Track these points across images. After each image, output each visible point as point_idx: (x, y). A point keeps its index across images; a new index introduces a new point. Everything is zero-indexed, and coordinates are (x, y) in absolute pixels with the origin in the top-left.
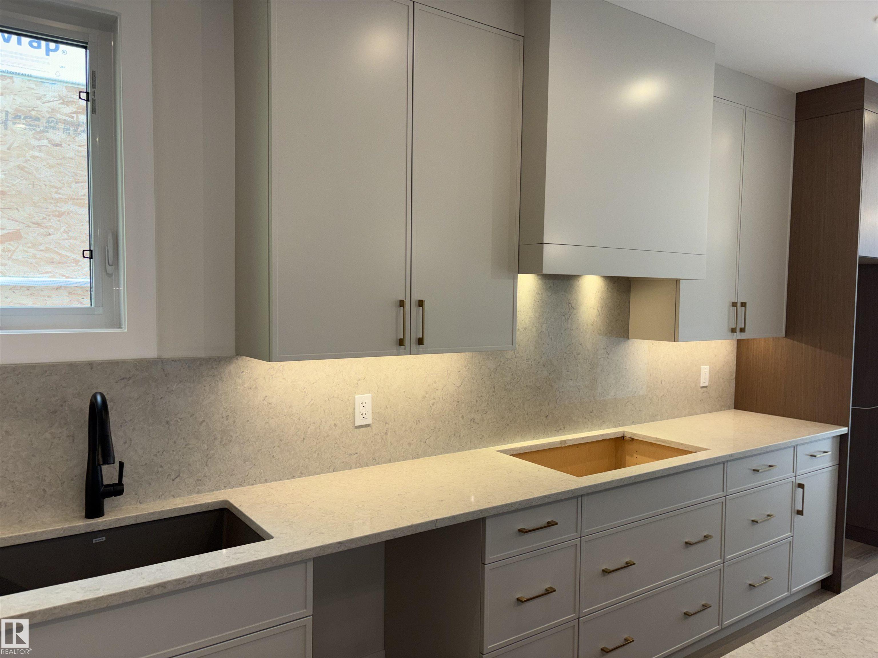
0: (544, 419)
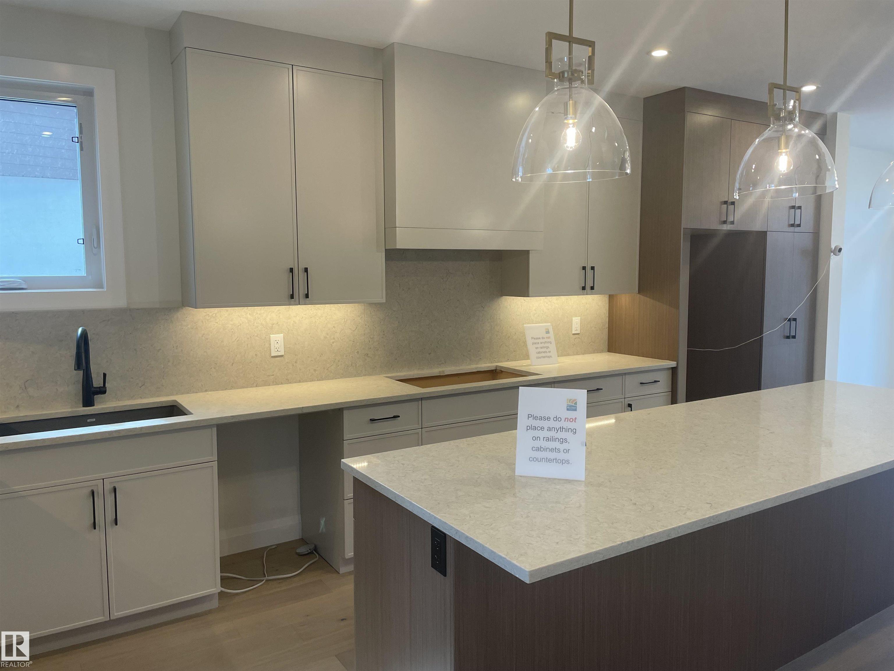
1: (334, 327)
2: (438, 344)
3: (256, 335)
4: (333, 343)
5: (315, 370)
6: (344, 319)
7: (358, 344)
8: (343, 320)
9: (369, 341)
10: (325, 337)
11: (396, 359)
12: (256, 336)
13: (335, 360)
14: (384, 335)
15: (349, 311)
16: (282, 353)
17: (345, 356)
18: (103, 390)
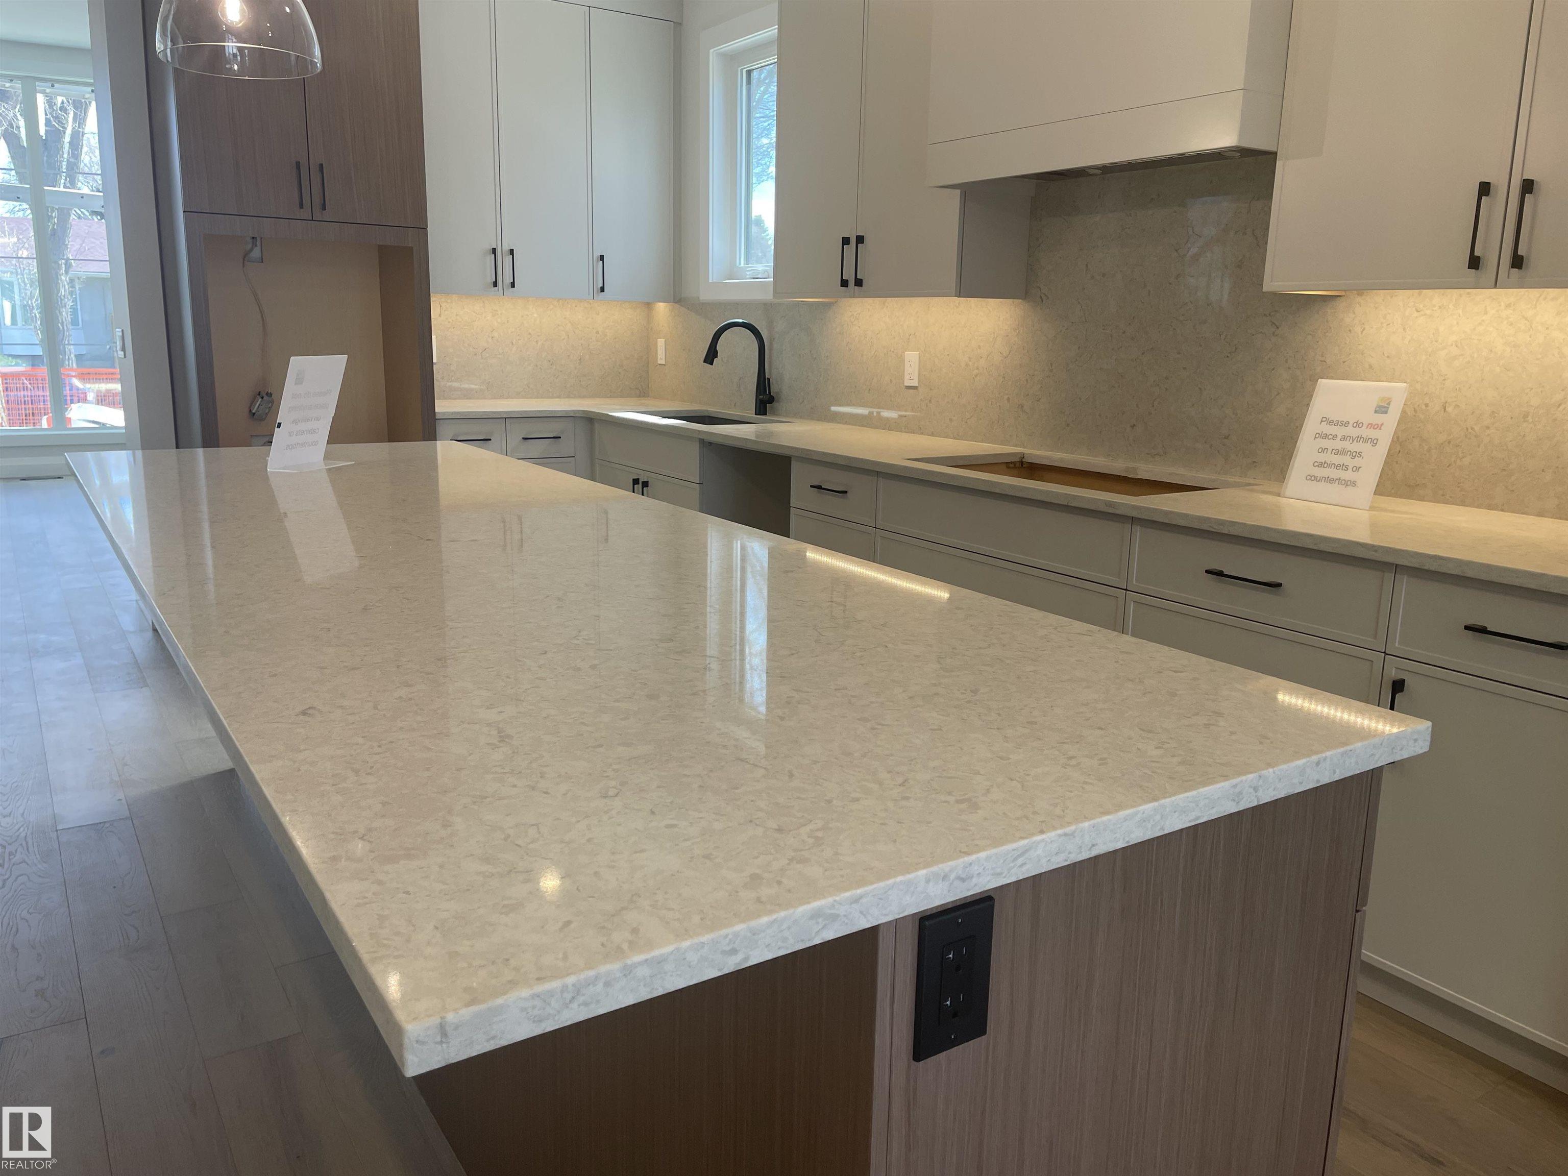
1: (979, 347)
2: (1153, 406)
3: (892, 350)
4: (976, 376)
5: (951, 420)
6: (994, 333)
7: (1010, 383)
8: (992, 336)
9: (1027, 380)
10: (967, 365)
11: (1068, 425)
12: (893, 352)
13: (977, 407)
14: (1051, 371)
15: (1001, 319)
16: (915, 383)
17: (990, 403)
18: (771, 400)
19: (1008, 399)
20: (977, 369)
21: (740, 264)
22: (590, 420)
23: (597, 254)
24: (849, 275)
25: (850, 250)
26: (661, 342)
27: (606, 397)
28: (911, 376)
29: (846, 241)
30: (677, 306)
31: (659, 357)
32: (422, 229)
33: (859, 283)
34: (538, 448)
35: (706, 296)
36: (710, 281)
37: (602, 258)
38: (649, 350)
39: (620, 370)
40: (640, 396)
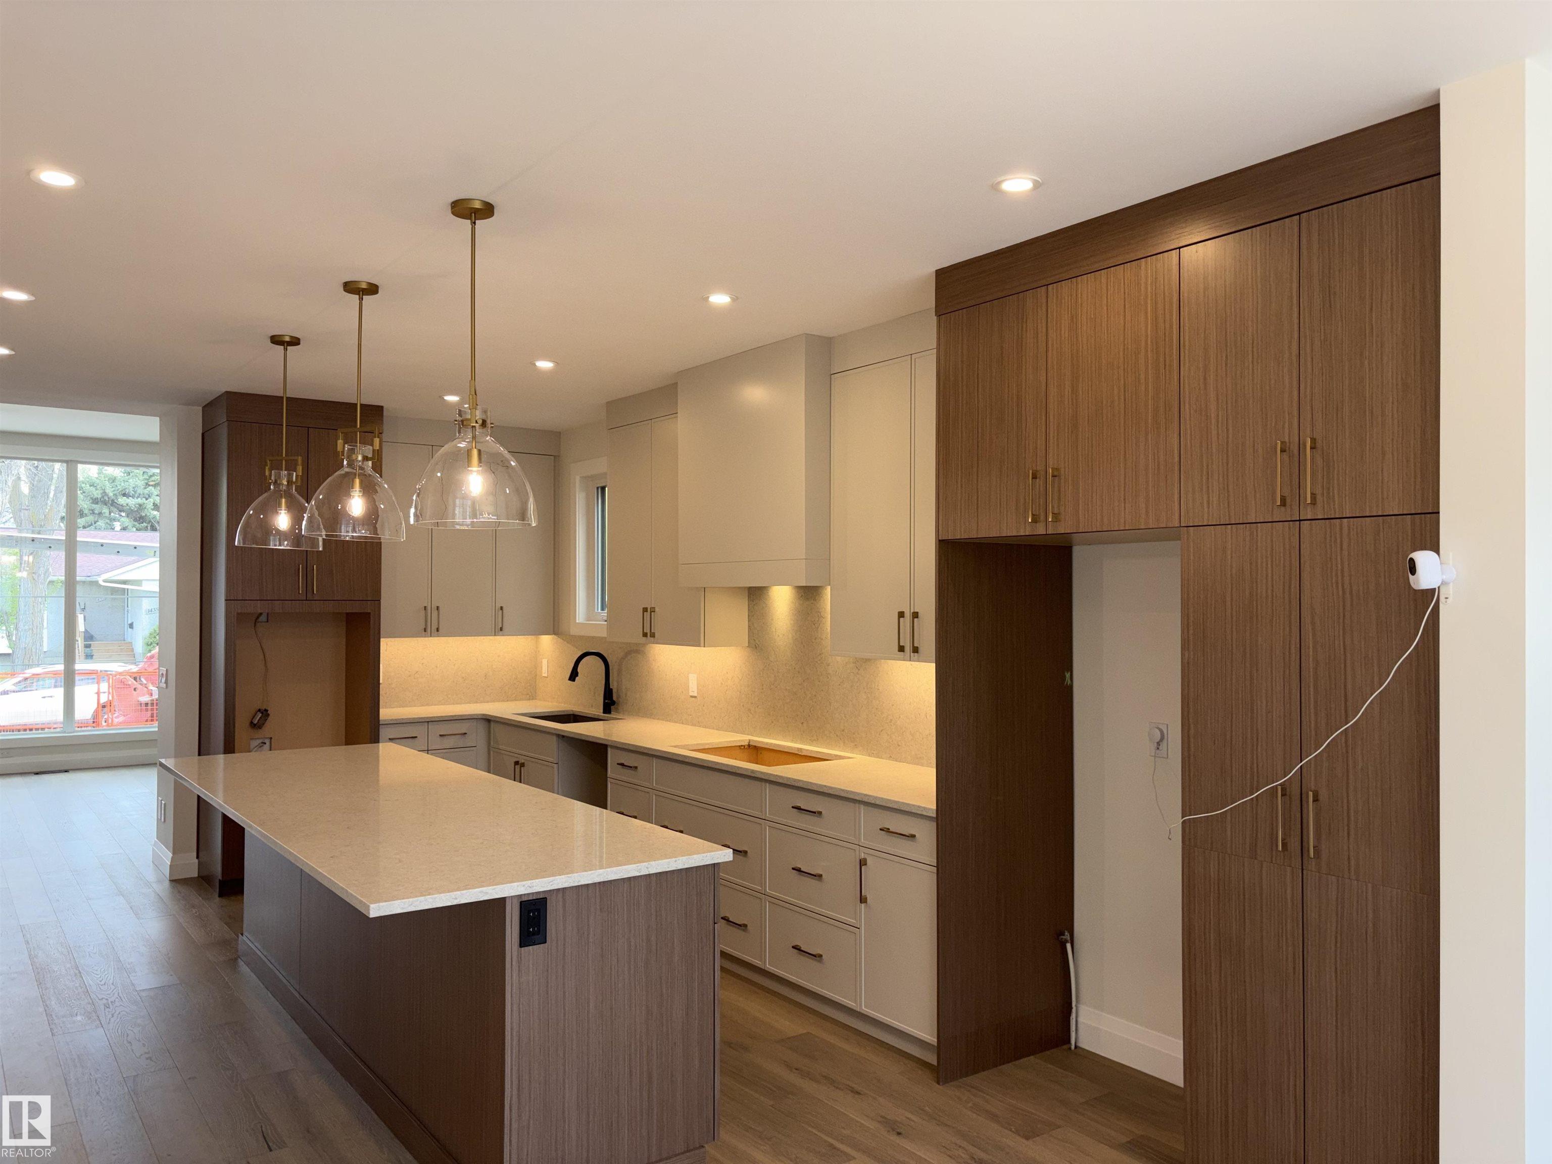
0: (800, 725)
1: (727, 673)
3: (682, 673)
4: (726, 691)
7: (743, 695)
8: (733, 666)
10: (722, 684)
13: (728, 710)
15: (737, 657)
16: (695, 694)
17: (734, 707)
18: (613, 703)
19: (743, 706)
20: (727, 686)
21: (598, 610)
22: (488, 720)
23: (498, 606)
24: (647, 630)
25: (647, 615)
26: (545, 662)
27: (503, 701)
28: (693, 691)
29: (645, 610)
30: (555, 637)
31: (543, 672)
32: (377, 600)
33: (653, 635)
34: (449, 742)
35: (574, 631)
36: (577, 621)
37: (502, 608)
38: (536, 666)
39: (515, 682)
40: (529, 700)
